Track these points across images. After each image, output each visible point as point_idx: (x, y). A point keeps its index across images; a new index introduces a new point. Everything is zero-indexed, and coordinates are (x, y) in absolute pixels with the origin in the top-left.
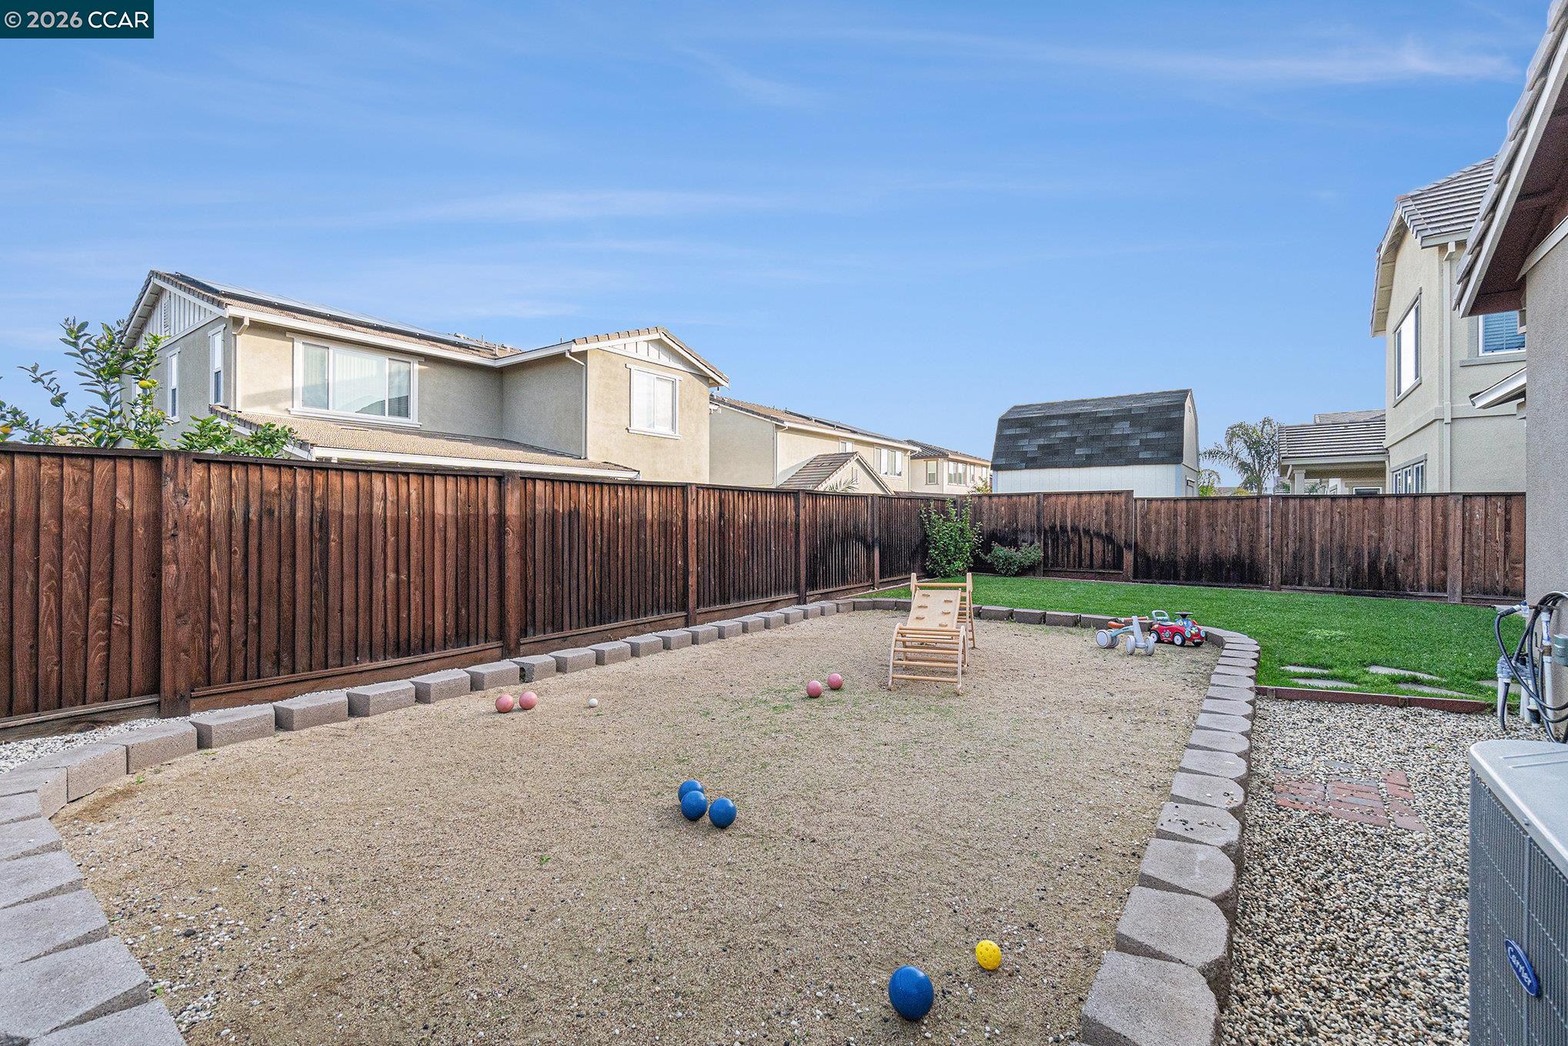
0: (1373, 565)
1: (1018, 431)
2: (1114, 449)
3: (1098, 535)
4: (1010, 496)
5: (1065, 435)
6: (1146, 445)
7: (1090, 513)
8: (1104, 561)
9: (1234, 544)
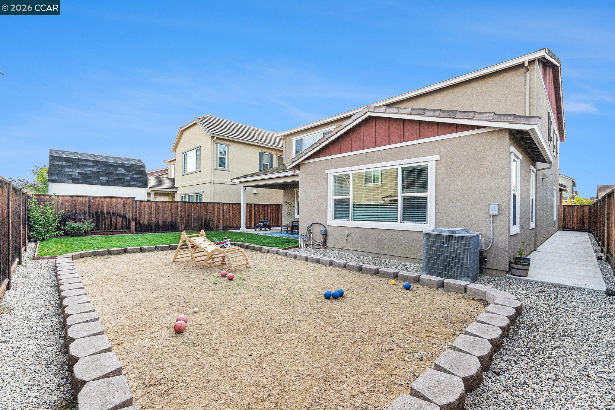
0: (205, 222)
1: (64, 164)
2: (119, 179)
3: (120, 215)
4: (71, 197)
5: (93, 169)
6: (133, 179)
7: (116, 206)
8: (122, 226)
9: (170, 217)
